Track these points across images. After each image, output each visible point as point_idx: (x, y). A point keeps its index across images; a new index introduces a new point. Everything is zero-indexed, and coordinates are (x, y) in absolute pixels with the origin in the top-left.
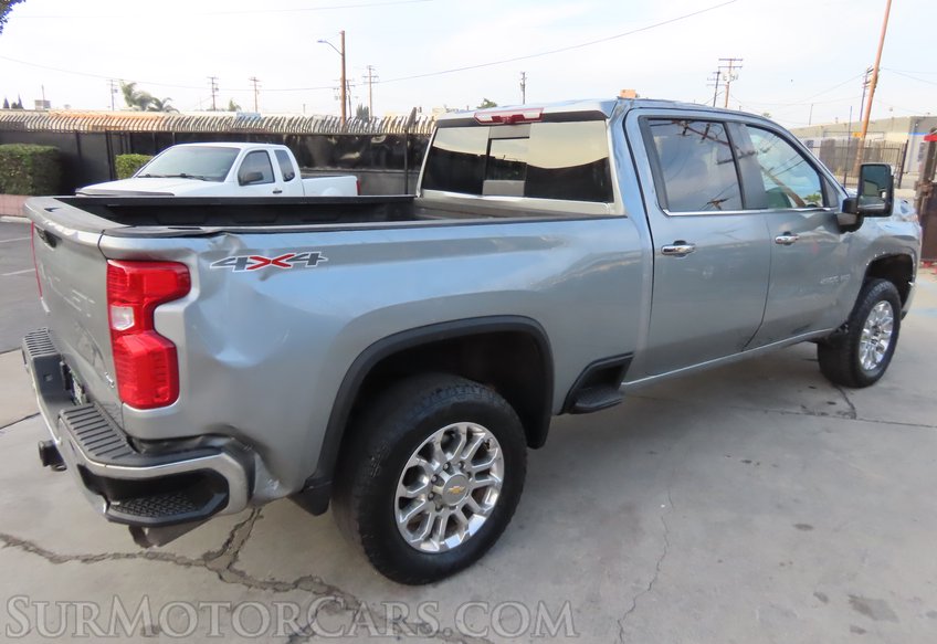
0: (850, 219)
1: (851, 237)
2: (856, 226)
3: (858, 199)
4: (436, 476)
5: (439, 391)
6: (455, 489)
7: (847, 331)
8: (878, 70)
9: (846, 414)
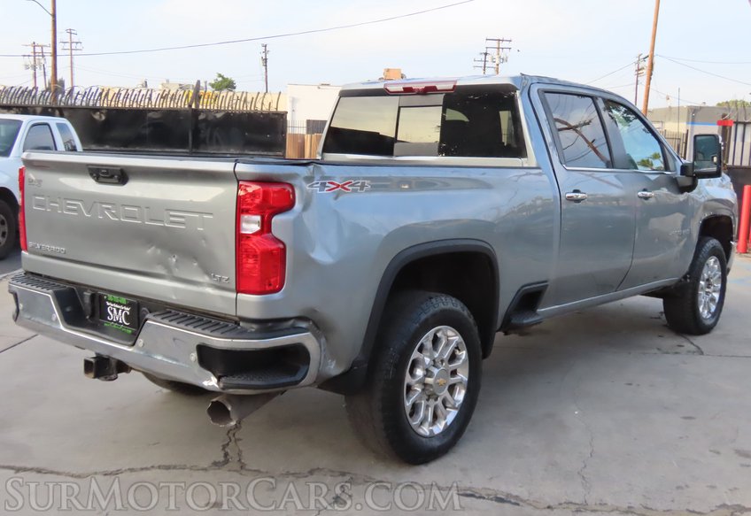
0: (687, 181)
1: (688, 197)
2: (691, 188)
3: (693, 164)
4: (427, 370)
5: (431, 298)
6: (441, 381)
7: (688, 280)
8: (652, 56)
9: (694, 352)
